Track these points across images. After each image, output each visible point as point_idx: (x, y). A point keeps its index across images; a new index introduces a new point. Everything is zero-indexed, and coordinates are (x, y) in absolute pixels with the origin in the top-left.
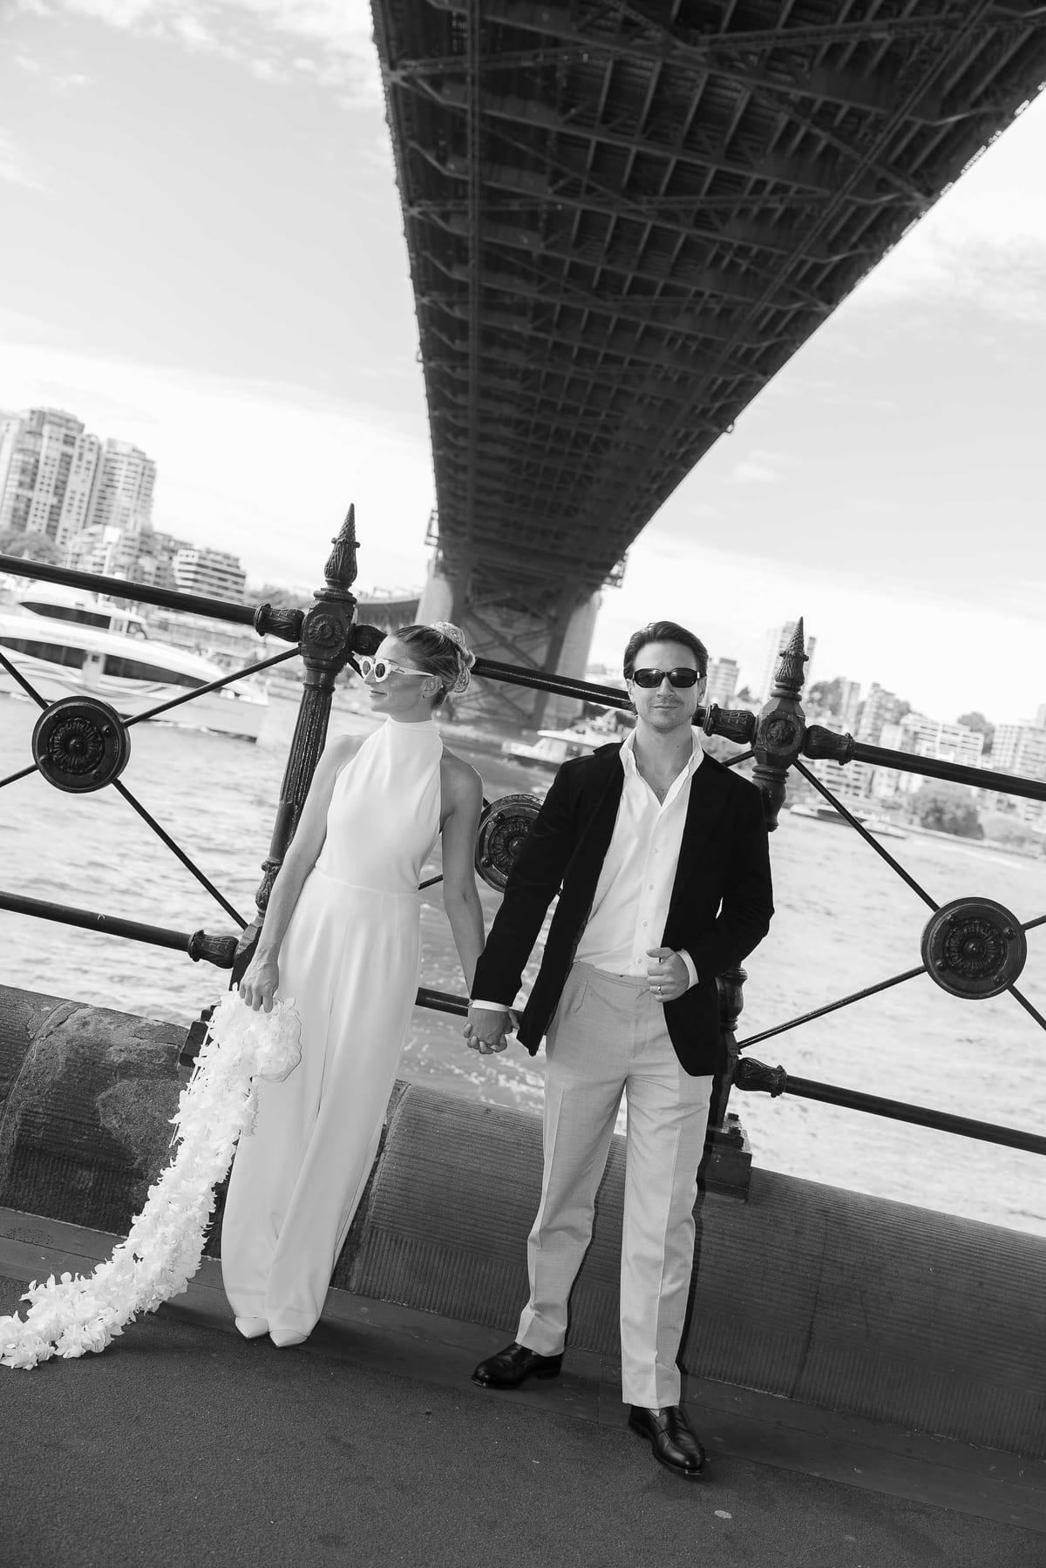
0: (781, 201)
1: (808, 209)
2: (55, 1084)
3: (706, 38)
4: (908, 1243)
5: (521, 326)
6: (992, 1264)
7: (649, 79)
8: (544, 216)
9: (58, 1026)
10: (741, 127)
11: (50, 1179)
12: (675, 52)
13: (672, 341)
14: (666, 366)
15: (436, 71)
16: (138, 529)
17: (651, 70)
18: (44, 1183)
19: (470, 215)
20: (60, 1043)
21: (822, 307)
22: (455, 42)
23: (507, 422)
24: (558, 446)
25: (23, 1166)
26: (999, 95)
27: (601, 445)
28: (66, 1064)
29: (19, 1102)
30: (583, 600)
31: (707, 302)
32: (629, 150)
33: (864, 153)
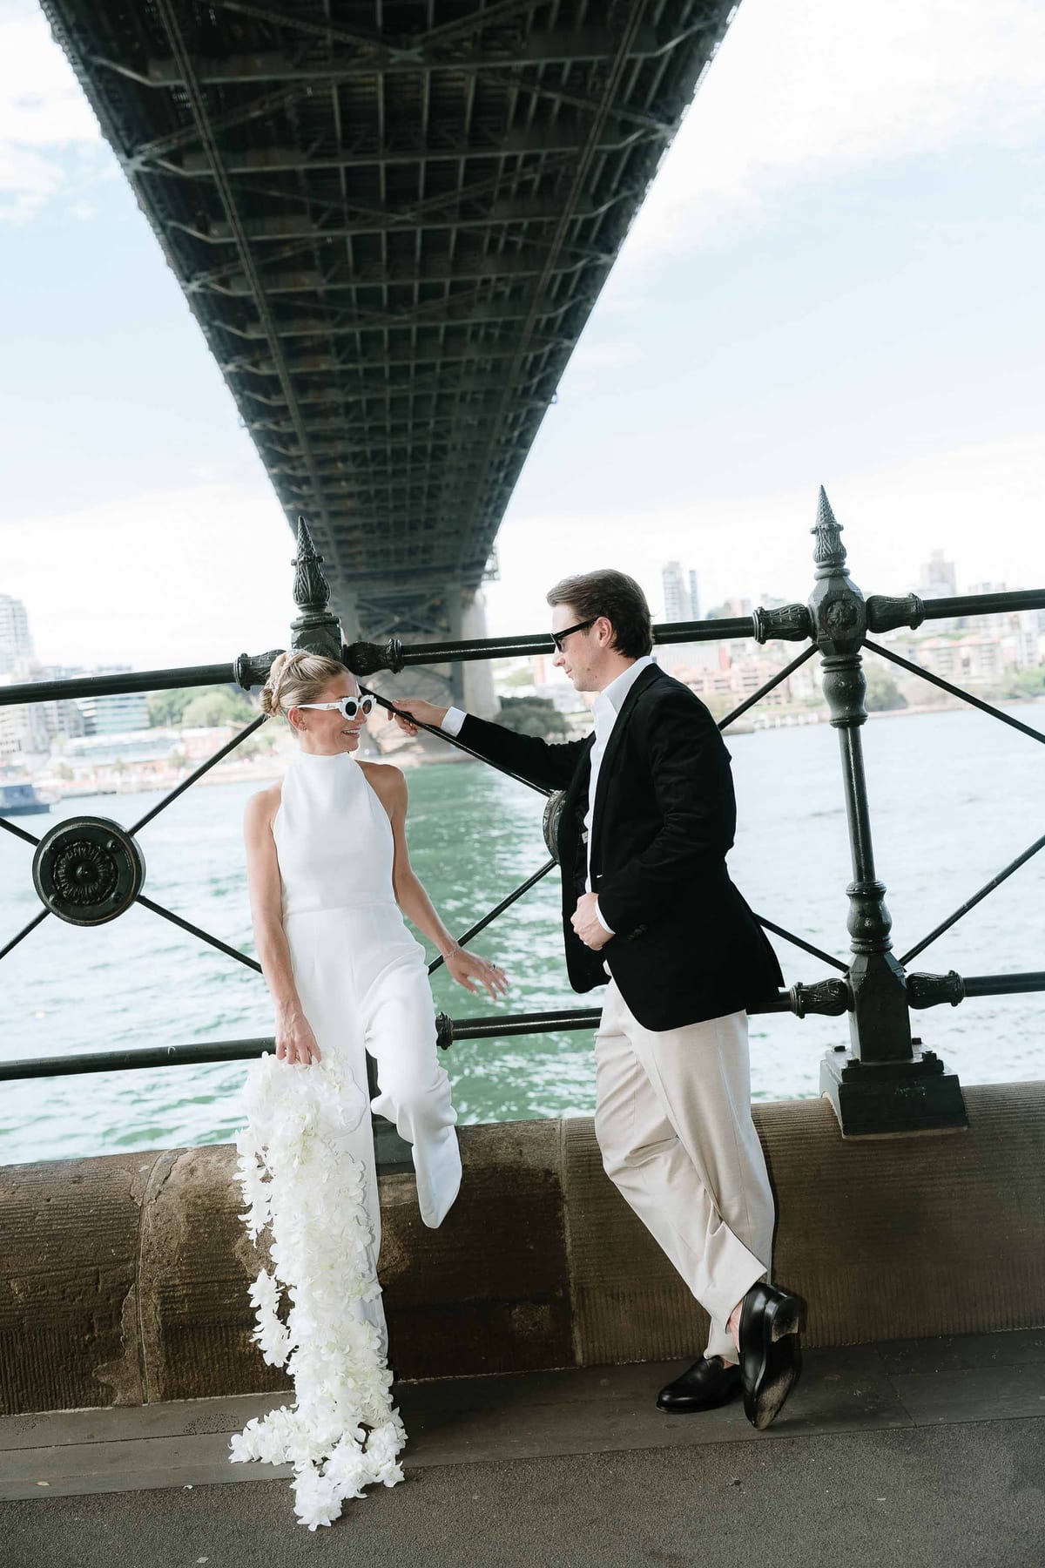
0: (535, 171)
1: (563, 169)
2: (183, 1248)
3: (418, 38)
5: (328, 364)
7: (375, 94)
8: (317, 254)
9: (164, 1182)
10: (475, 113)
11: (212, 1354)
12: (392, 61)
13: (475, 334)
14: (477, 358)
15: (173, 147)
16: (27, 669)
17: (375, 84)
18: (208, 1359)
19: (248, 273)
20: (173, 1201)
21: (604, 258)
22: (181, 114)
23: (344, 458)
24: (399, 466)
25: (178, 1348)
26: (706, 9)
27: (439, 452)
28: (188, 1222)
29: (151, 1281)
30: (467, 603)
31: (495, 287)
32: (377, 167)
33: (599, 102)
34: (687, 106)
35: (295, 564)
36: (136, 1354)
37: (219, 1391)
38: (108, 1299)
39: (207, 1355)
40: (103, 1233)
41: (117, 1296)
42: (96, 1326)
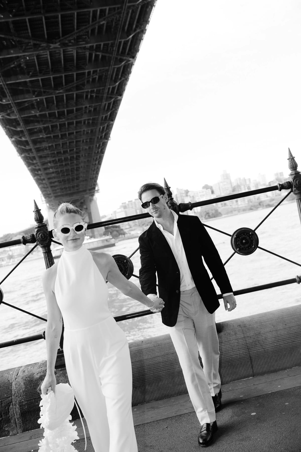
0: (96, 75)
1: (104, 74)
2: (24, 392)
3: (58, 40)
4: (263, 323)
5: (42, 135)
6: (286, 318)
7: (47, 57)
8: (35, 104)
9: (17, 376)
10: (77, 60)
11: (34, 418)
12: (51, 47)
13: (84, 123)
14: (86, 130)
17: (47, 54)
19: (15, 112)
20: (20, 380)
21: (119, 98)
23: (50, 162)
24: (67, 163)
25: (25, 418)
26: (140, 26)
27: (78, 158)
28: (24, 385)
29: (16, 401)
30: (91, 200)
31: (89, 109)
32: (50, 78)
33: (112, 54)
34: (138, 53)
35: (34, 212)
36: (14, 421)
37: (37, 427)
38: (5, 408)
39: (33, 419)
40: (2, 391)
41: (8, 407)
42: (3, 415)
